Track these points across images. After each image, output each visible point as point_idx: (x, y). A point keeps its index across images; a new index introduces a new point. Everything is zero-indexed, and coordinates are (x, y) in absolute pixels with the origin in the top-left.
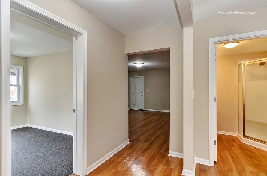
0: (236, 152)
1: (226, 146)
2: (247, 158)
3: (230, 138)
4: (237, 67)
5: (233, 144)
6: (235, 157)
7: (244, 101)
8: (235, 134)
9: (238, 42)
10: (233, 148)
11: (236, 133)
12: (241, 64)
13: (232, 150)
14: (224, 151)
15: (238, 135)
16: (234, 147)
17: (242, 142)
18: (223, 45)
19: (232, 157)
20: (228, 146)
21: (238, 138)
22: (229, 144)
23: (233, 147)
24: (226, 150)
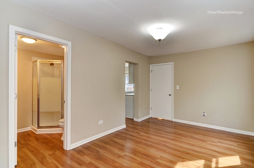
0: (33, 145)
1: (22, 143)
2: (44, 146)
3: (24, 134)
4: (31, 63)
5: (29, 138)
6: (34, 150)
7: (38, 95)
8: (29, 129)
9: (36, 40)
10: (30, 143)
11: (30, 127)
12: (37, 61)
13: (29, 144)
14: (22, 149)
15: (32, 128)
16: (31, 141)
17: (36, 133)
18: (21, 37)
19: (32, 152)
20: (24, 142)
21: (33, 132)
22: (25, 141)
23: (29, 141)
24: (23, 147)
